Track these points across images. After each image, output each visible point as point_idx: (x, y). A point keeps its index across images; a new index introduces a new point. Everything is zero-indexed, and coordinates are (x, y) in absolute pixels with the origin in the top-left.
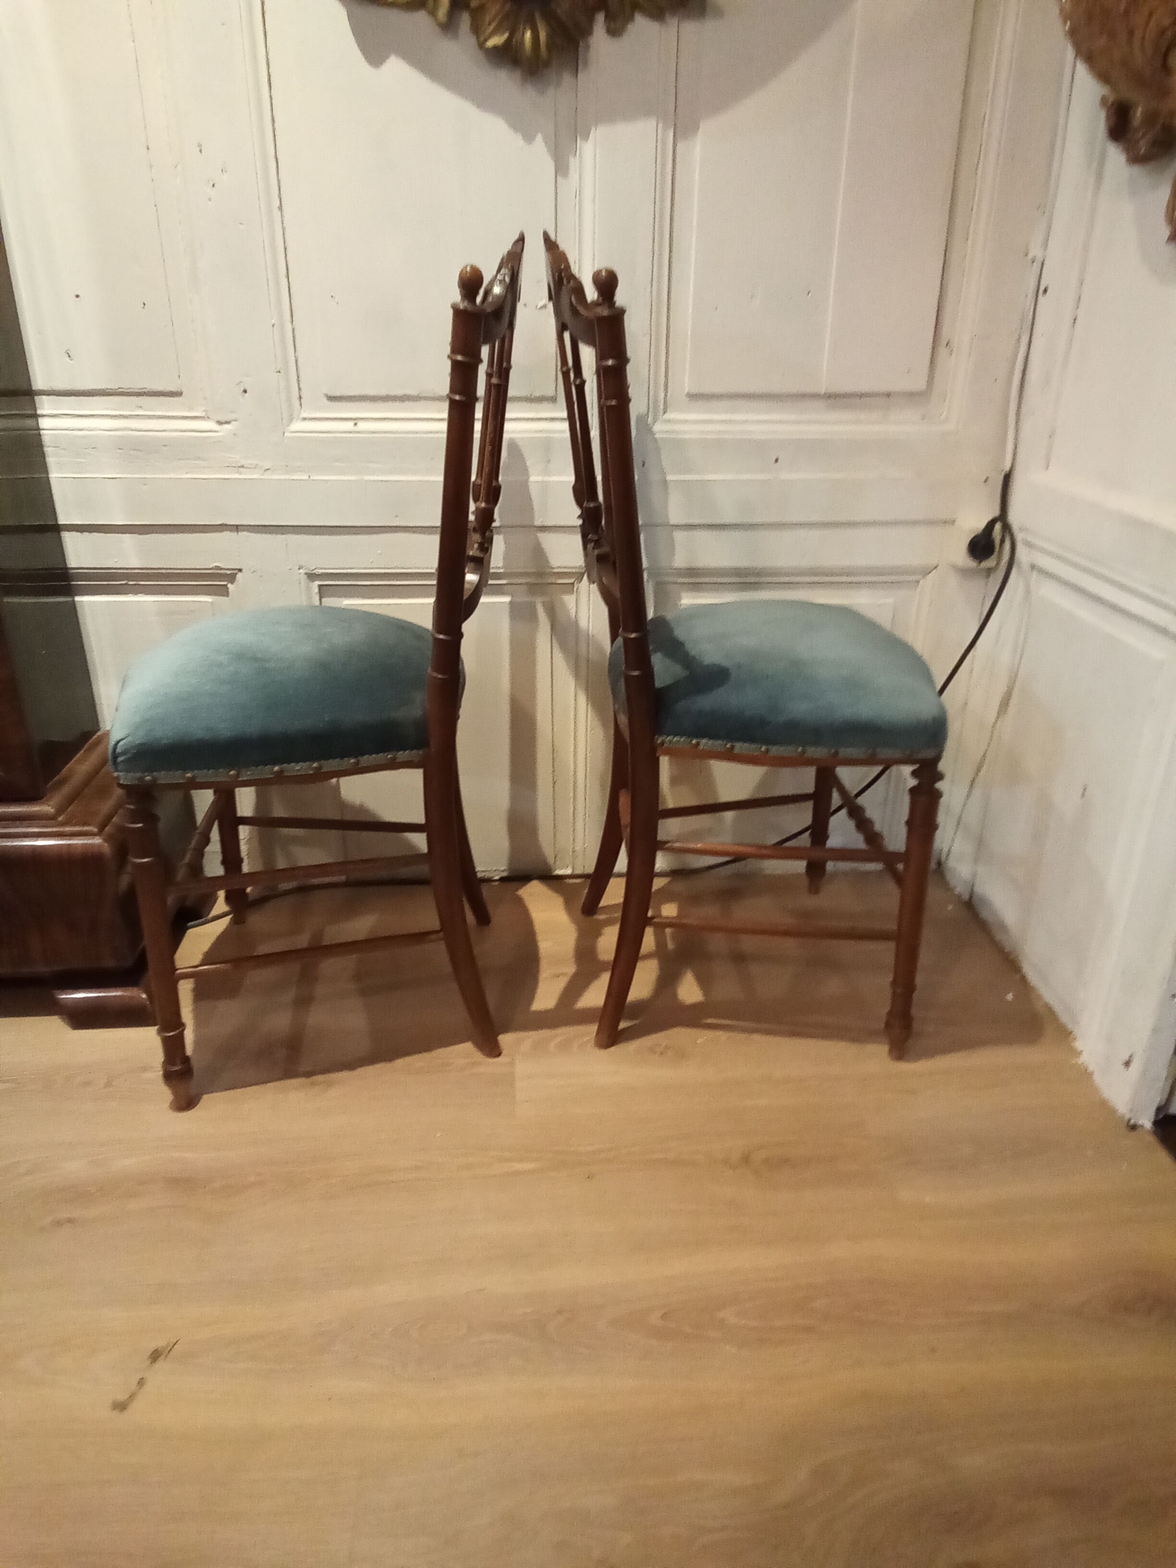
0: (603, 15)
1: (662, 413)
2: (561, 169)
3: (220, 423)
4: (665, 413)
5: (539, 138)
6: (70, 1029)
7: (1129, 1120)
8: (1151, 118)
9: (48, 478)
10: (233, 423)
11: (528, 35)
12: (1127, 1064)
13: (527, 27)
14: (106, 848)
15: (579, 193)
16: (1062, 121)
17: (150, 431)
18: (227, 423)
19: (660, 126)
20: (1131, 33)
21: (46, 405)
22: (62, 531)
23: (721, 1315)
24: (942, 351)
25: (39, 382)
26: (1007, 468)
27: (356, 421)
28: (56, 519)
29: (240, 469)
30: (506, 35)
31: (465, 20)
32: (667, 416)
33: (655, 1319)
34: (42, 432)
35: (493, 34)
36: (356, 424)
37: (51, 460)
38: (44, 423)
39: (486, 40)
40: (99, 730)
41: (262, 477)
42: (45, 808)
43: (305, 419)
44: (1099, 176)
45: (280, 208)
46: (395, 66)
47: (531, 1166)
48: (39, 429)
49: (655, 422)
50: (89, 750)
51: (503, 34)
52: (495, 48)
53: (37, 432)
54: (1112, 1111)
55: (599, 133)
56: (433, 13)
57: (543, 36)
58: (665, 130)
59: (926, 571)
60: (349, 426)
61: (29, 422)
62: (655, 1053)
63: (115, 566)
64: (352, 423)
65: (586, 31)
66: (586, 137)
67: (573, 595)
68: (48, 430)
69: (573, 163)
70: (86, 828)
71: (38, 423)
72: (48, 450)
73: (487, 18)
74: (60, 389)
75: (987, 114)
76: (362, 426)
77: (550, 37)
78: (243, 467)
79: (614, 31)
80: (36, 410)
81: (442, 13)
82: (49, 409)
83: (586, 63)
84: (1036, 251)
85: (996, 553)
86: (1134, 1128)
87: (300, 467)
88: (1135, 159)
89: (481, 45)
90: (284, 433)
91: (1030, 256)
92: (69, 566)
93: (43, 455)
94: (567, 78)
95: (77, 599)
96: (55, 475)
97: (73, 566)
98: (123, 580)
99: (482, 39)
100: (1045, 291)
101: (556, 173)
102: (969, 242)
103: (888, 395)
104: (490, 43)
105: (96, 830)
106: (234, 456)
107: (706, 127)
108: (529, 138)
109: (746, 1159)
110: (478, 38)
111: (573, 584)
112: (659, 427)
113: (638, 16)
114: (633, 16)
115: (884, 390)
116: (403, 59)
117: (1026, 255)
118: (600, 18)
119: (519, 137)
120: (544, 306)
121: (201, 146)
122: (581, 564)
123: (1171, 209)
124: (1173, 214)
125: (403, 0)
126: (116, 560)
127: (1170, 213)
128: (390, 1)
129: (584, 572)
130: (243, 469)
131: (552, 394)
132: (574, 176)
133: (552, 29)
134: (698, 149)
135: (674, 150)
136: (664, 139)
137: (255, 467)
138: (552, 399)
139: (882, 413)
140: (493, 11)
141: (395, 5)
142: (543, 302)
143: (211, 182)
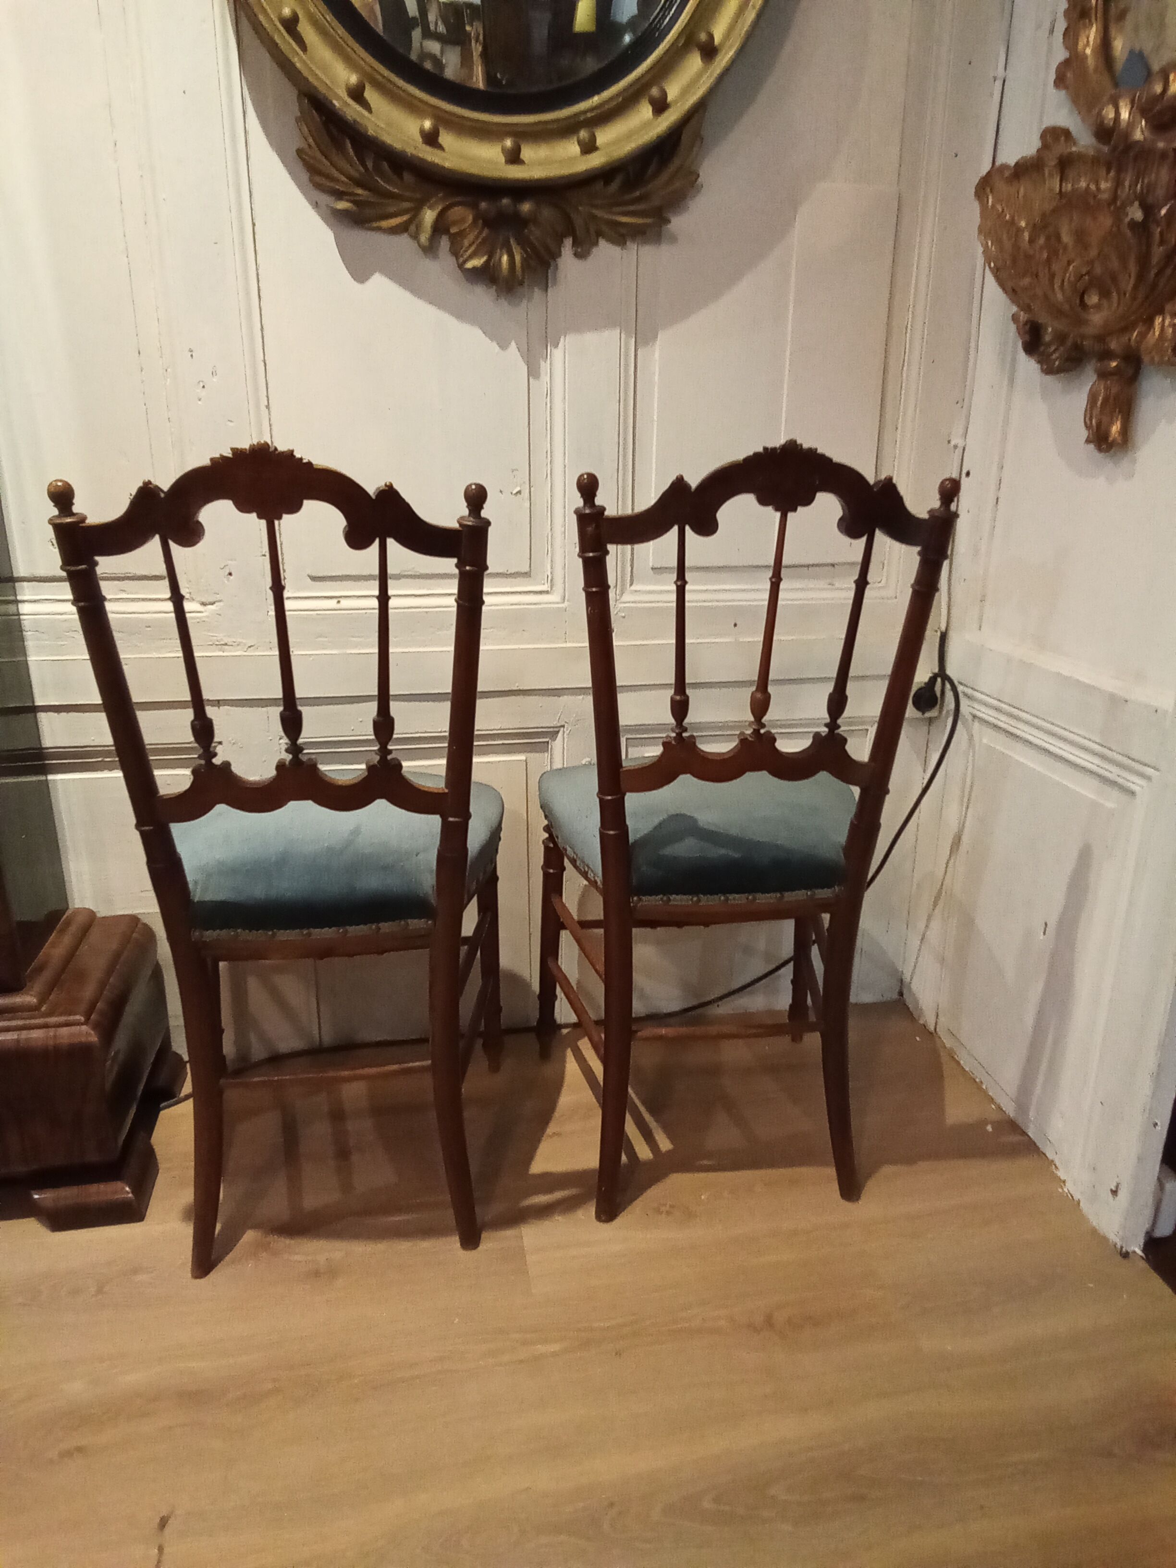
0: (571, 239)
1: (628, 585)
2: (533, 372)
3: (204, 604)
4: (631, 585)
6: (49, 1232)
7: (1122, 1247)
8: (1061, 338)
9: (26, 661)
10: (217, 604)
11: (505, 258)
12: (1114, 1192)
13: (504, 251)
14: (94, 1038)
15: (550, 393)
16: (974, 331)
17: (134, 613)
18: (212, 604)
19: (623, 336)
20: (1052, 276)
21: (27, 591)
22: (39, 712)
23: (772, 1491)
25: (21, 569)
26: (943, 629)
27: (339, 599)
28: (33, 702)
29: (224, 647)
30: (485, 258)
31: (445, 243)
32: (633, 588)
33: (707, 1504)
34: (22, 617)
35: (471, 257)
36: (339, 602)
37: (30, 644)
38: (24, 608)
39: (465, 262)
40: (67, 908)
41: (245, 654)
42: (27, 999)
43: (288, 598)
45: (268, 407)
46: (379, 282)
47: (556, 1347)
48: (19, 614)
49: (623, 593)
50: (62, 931)
51: (483, 256)
52: (475, 269)
53: (16, 617)
54: (1105, 1239)
55: (568, 342)
56: (415, 237)
57: (518, 258)
59: (874, 721)
60: (332, 604)
61: (12, 608)
62: (661, 1213)
63: (92, 744)
64: (335, 601)
65: (555, 255)
66: (556, 345)
67: (546, 754)
68: (27, 615)
69: (544, 366)
70: (71, 1018)
71: (18, 609)
72: (28, 634)
73: (466, 243)
74: (42, 575)
76: (345, 603)
77: (524, 260)
78: (226, 644)
79: (581, 255)
80: (16, 595)
81: (424, 238)
82: (29, 595)
83: (555, 282)
84: (957, 440)
85: (938, 706)
86: (1125, 1255)
88: (1049, 370)
89: (461, 266)
90: (268, 612)
91: (953, 443)
92: (44, 746)
93: (22, 639)
94: (537, 293)
95: (50, 777)
96: (33, 658)
97: (48, 745)
98: (99, 758)
99: (461, 260)
100: (968, 474)
101: (528, 375)
102: (899, 431)
103: (833, 565)
104: (469, 265)
105: (83, 1019)
106: (217, 635)
107: (663, 336)
108: (503, 346)
109: (769, 1322)
110: (457, 259)
111: (547, 742)
112: (626, 598)
113: (602, 243)
114: (597, 242)
115: (829, 561)
116: (386, 276)
117: (949, 442)
118: (568, 242)
119: (494, 344)
120: (519, 492)
121: (192, 351)
122: (555, 723)
123: (1088, 416)
124: (1091, 420)
125: (385, 224)
126: (93, 738)
127: (1087, 419)
128: (375, 225)
129: (558, 732)
130: (226, 647)
131: (527, 569)
132: (545, 378)
133: (526, 252)
134: (657, 355)
135: (636, 356)
136: (627, 344)
137: (238, 645)
138: (527, 575)
139: (828, 581)
140: (471, 237)
141: (379, 229)
142: (518, 489)
143: (201, 383)
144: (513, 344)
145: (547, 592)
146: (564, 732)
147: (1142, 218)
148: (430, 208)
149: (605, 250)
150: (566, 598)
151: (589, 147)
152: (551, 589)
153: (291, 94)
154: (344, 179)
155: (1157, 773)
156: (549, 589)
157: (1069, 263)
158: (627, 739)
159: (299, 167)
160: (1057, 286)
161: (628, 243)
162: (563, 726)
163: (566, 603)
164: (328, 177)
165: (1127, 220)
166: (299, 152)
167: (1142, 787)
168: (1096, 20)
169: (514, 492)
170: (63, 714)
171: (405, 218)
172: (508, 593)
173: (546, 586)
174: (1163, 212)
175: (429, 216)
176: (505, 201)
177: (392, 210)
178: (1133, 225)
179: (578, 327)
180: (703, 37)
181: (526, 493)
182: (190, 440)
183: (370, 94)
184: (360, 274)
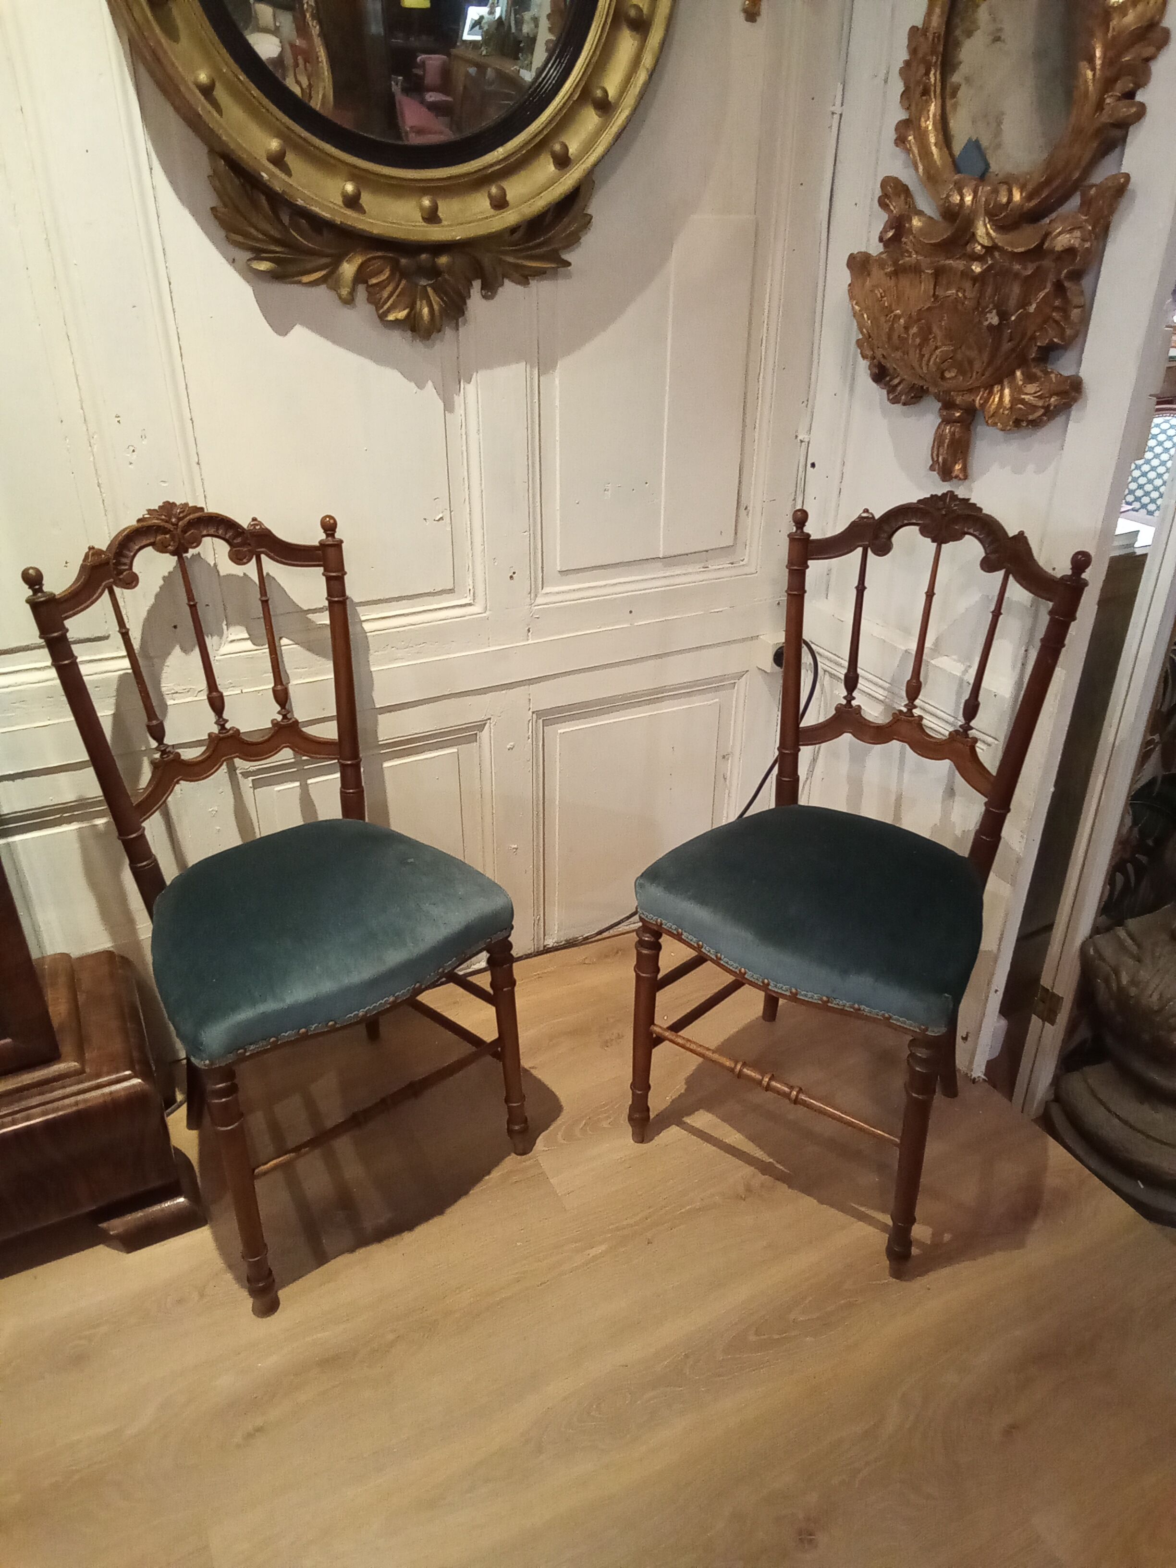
0: (480, 280)
1: (540, 590)
2: (449, 407)
4: (542, 589)
5: (430, 384)
6: (122, 1254)
11: (425, 308)
12: (965, 1038)
13: (424, 302)
15: (464, 423)
19: (528, 366)
24: (742, 512)
29: (174, 695)
30: (406, 310)
31: (361, 293)
32: (544, 591)
35: (391, 309)
39: (386, 313)
41: (196, 699)
43: (232, 641)
44: (852, 389)
45: (198, 463)
46: (299, 333)
49: (536, 597)
51: (403, 308)
52: (395, 321)
55: (479, 377)
56: (335, 289)
58: (531, 367)
59: (740, 676)
66: (469, 381)
67: (475, 744)
69: (458, 400)
70: (122, 1074)
73: (385, 294)
75: (764, 338)
78: (176, 693)
79: (489, 295)
81: (344, 292)
84: (802, 436)
87: (231, 683)
88: (894, 399)
89: (382, 317)
91: (799, 438)
97: (6, 812)
99: (381, 310)
100: (813, 465)
101: (444, 410)
102: (757, 430)
103: (707, 551)
104: (391, 316)
105: (131, 1073)
106: (168, 685)
107: (563, 365)
108: (421, 386)
110: (377, 310)
111: (476, 734)
112: (540, 600)
113: (507, 282)
114: (503, 282)
115: (704, 549)
116: (307, 327)
117: (796, 437)
118: (477, 284)
119: (413, 384)
120: (441, 518)
121: (119, 417)
122: (483, 717)
123: (935, 453)
124: (938, 456)
125: (306, 279)
126: (51, 798)
127: (935, 455)
128: (296, 279)
129: (486, 723)
130: (177, 695)
131: (451, 587)
132: (459, 410)
133: (442, 299)
134: (557, 382)
135: (539, 381)
136: (531, 374)
137: (188, 691)
138: (451, 591)
139: (703, 565)
140: (390, 289)
141: (299, 282)
142: (441, 516)
143: (131, 447)
144: (430, 383)
145: (470, 605)
146: (490, 723)
147: (997, 324)
148: (348, 262)
149: (509, 290)
150: (488, 608)
151: (500, 204)
152: (474, 600)
153: (200, 151)
154: (260, 236)
155: (996, 742)
156: (472, 601)
157: (937, 348)
158: (543, 720)
159: (214, 225)
160: (924, 363)
161: (530, 281)
162: (490, 719)
163: (488, 613)
164: (246, 235)
165: (986, 323)
166: (213, 209)
167: (983, 749)
168: (935, 97)
169: (437, 519)
170: (19, 781)
171: (323, 273)
172: (436, 610)
173: (469, 598)
174: (1013, 318)
175: (348, 269)
176: (424, 256)
177: (309, 266)
178: (991, 327)
179: (488, 365)
180: (599, 93)
181: (447, 519)
182: (124, 504)
183: (291, 159)
184: (281, 328)
